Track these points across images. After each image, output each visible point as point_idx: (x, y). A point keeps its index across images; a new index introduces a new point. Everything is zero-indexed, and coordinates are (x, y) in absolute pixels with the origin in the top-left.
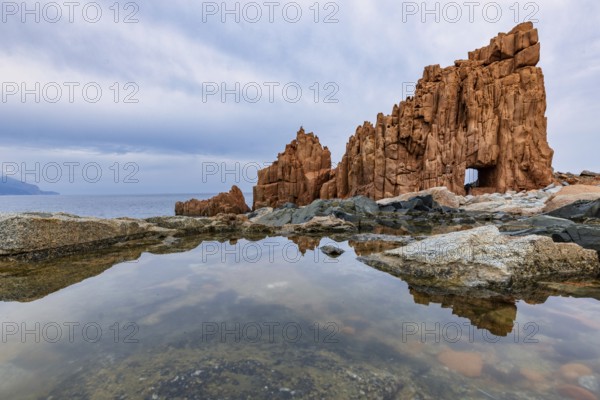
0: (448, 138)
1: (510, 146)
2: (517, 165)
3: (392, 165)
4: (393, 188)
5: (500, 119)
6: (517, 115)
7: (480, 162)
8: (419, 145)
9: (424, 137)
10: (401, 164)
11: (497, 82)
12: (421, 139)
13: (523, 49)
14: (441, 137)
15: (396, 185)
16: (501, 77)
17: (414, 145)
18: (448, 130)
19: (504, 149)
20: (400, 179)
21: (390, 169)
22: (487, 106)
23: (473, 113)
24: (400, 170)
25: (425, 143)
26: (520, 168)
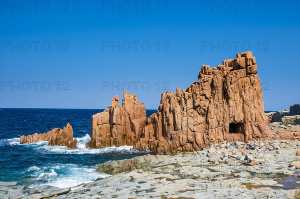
0: (219, 107)
1: (249, 114)
2: (253, 124)
3: (191, 121)
4: (192, 133)
5: (243, 100)
6: (251, 99)
7: (236, 121)
8: (204, 110)
9: (207, 106)
10: (195, 120)
11: (240, 80)
12: (205, 106)
13: (249, 65)
14: (216, 106)
15: (194, 131)
16: (241, 78)
17: (202, 109)
18: (219, 103)
19: (246, 115)
20: (195, 128)
21: (190, 123)
22: (236, 92)
23: (231, 96)
24: (195, 124)
25: (208, 109)
26: (255, 125)
